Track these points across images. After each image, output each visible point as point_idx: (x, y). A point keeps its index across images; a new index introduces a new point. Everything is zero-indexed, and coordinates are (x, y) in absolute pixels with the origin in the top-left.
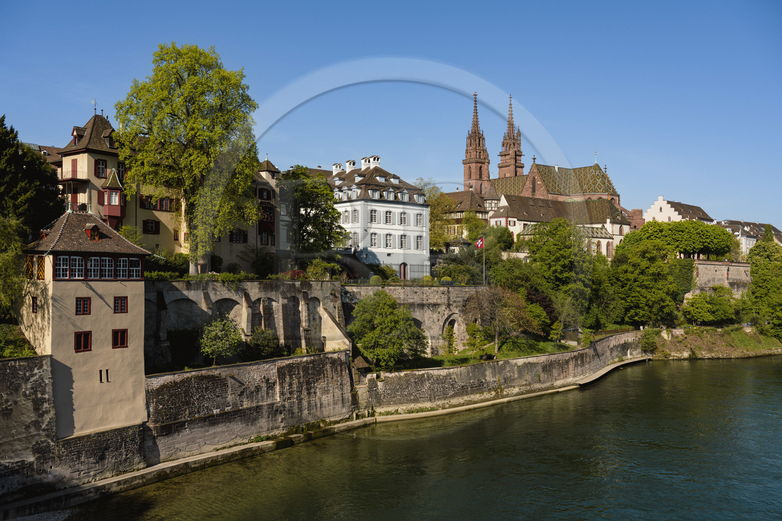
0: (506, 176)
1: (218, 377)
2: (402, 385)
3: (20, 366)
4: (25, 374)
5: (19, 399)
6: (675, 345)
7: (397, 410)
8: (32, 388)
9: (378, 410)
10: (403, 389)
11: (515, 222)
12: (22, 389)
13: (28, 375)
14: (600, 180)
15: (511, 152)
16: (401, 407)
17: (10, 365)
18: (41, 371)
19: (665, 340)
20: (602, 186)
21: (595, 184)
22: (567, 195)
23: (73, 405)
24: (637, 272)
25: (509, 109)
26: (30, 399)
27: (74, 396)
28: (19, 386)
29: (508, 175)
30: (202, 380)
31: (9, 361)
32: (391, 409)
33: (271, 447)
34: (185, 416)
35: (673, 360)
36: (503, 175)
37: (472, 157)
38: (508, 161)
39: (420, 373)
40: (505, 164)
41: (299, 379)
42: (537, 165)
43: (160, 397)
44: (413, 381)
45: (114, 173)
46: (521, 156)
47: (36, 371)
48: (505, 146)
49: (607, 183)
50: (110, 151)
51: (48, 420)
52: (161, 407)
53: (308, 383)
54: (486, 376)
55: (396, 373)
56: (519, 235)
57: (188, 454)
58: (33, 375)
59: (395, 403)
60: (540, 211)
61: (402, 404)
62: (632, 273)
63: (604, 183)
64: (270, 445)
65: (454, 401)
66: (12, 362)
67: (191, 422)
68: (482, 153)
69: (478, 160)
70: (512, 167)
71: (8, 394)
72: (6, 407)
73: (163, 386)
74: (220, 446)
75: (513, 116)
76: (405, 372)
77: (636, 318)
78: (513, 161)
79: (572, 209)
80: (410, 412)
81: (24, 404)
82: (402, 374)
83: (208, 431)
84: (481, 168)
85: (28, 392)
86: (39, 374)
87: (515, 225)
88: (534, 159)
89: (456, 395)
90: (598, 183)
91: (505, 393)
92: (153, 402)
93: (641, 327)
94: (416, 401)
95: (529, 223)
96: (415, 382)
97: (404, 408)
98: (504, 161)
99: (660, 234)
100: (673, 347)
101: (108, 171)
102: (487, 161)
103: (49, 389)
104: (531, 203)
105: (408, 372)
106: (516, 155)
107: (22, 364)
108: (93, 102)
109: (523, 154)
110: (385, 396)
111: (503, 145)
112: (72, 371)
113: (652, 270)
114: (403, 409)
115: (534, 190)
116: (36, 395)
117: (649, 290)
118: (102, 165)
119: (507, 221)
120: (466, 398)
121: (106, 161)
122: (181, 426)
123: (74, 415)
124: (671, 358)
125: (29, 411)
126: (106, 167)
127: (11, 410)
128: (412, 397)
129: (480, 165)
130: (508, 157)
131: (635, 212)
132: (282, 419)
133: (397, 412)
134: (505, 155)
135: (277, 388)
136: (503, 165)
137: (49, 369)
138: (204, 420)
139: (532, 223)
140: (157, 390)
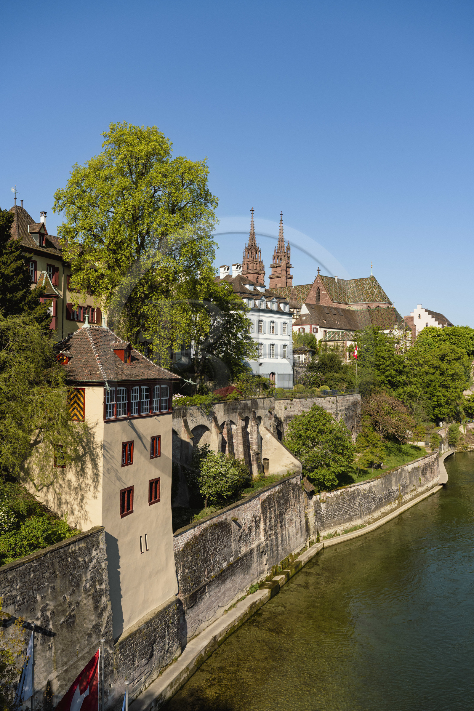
0: (278, 286)
1: (225, 523)
2: (339, 504)
3: (80, 549)
4: (84, 560)
5: (80, 599)
6: (470, 438)
7: (336, 532)
8: (91, 579)
9: (323, 534)
10: (340, 509)
11: (317, 329)
12: (82, 583)
13: (87, 560)
14: (377, 290)
15: (283, 264)
16: (340, 528)
17: (70, 551)
18: (98, 552)
19: (462, 434)
20: (379, 295)
21: (373, 294)
22: (347, 304)
23: (120, 590)
24: (438, 373)
25: (280, 225)
26: (90, 595)
27: (121, 577)
28: (80, 577)
29: (279, 285)
30: (215, 529)
31: (70, 544)
32: (332, 531)
33: (267, 597)
34: (204, 580)
35: (470, 451)
36: (274, 285)
37: (250, 268)
38: (278, 272)
39: (352, 489)
40: (277, 275)
41: (275, 512)
42: (322, 276)
43: (186, 559)
44: (347, 498)
45: (46, 277)
46: (290, 268)
47: (94, 553)
48: (276, 258)
49: (382, 293)
50: (40, 249)
51: (106, 619)
52: (187, 571)
53: (281, 515)
54: (392, 485)
55: (335, 492)
56: (321, 341)
57: (207, 623)
58: (91, 560)
59: (335, 525)
60: (334, 319)
61: (340, 524)
63: (380, 293)
64: (267, 595)
65: (377, 514)
66: (72, 546)
67: (209, 584)
68: (258, 265)
69: (255, 271)
70: (284, 278)
71: (70, 595)
72: (70, 614)
73: (188, 544)
74: (227, 607)
75: (283, 231)
76: (341, 491)
78: (284, 273)
79: (357, 316)
80: (346, 532)
81: (85, 604)
82: (339, 492)
83: (220, 591)
84: (257, 278)
85: (88, 586)
86: (97, 556)
87: (317, 332)
88: (319, 271)
89: (377, 508)
90: (376, 293)
91: (403, 500)
92: (180, 567)
93: (441, 423)
94: (350, 519)
95: (328, 330)
96: (349, 500)
97: (342, 528)
98: (275, 273)
100: (470, 440)
101: (39, 273)
102: (263, 272)
103: (105, 576)
104: (326, 311)
105: (343, 490)
106: (287, 267)
107: (81, 546)
109: (292, 266)
110: (327, 518)
111: (274, 258)
112: (119, 543)
114: (341, 530)
115: (318, 299)
116: (95, 588)
117: (448, 389)
118: (32, 267)
119: (311, 328)
120: (382, 510)
121: (35, 262)
122: (203, 591)
123: (122, 603)
124: (469, 450)
125: (90, 612)
126: (36, 269)
127: (74, 615)
128: (347, 516)
129: (257, 275)
130: (279, 269)
131: (407, 318)
132: (267, 560)
133: (336, 534)
134: (277, 267)
135: (262, 525)
136: (274, 276)
137: (105, 547)
138: (217, 577)
139: (331, 330)
140: (183, 550)
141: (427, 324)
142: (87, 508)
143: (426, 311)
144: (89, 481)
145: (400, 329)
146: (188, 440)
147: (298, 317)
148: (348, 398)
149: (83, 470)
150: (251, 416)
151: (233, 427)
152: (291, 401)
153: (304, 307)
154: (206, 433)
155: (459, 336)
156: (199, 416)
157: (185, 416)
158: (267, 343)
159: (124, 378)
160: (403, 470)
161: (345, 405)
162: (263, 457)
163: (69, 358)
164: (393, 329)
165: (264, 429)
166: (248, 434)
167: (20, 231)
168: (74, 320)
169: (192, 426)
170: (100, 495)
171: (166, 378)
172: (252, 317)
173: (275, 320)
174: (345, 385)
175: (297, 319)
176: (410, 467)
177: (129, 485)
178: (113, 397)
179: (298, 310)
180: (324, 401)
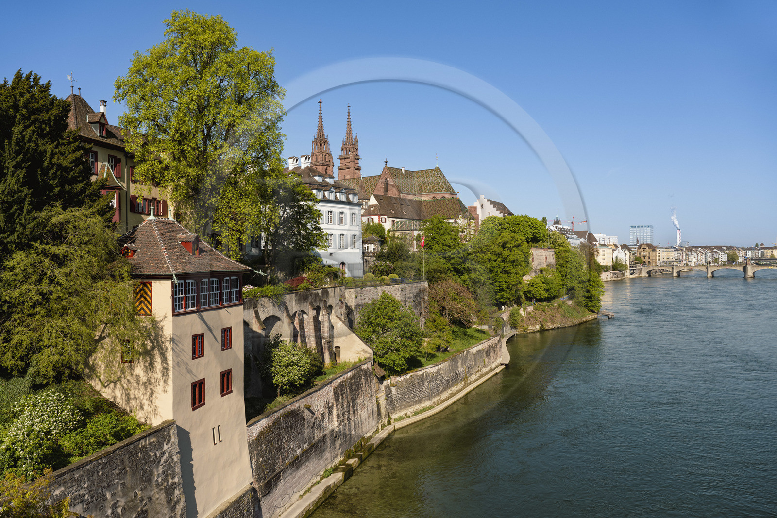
0: (346, 178)
1: (298, 410)
2: (409, 387)
3: (150, 444)
4: (155, 455)
5: (152, 493)
6: (530, 320)
7: (406, 414)
8: (163, 473)
9: (394, 416)
10: (410, 392)
11: (385, 219)
12: (154, 478)
13: (158, 455)
14: (442, 181)
15: (351, 155)
16: (410, 410)
17: (140, 446)
18: (169, 445)
19: (522, 316)
20: (444, 186)
21: (438, 185)
22: (414, 195)
23: (194, 482)
24: (499, 259)
25: (347, 117)
26: (162, 489)
27: (194, 469)
28: (152, 472)
29: (348, 177)
30: (288, 417)
31: (140, 440)
32: (402, 413)
33: (341, 480)
34: (279, 468)
36: (343, 177)
37: (319, 159)
38: (347, 164)
39: (421, 373)
40: (345, 167)
41: (347, 397)
42: (389, 168)
43: (260, 448)
44: (416, 381)
45: (108, 169)
46: (358, 159)
47: (165, 447)
48: (344, 150)
49: (447, 184)
50: (100, 139)
51: (180, 512)
52: (261, 459)
53: (353, 400)
54: (458, 368)
55: (404, 376)
56: (389, 231)
57: (282, 509)
58: (163, 454)
59: (405, 407)
60: (401, 209)
61: (410, 406)
62: (495, 261)
63: (445, 184)
64: (341, 478)
65: (444, 395)
66: (143, 441)
67: (284, 471)
68: (327, 157)
69: (324, 162)
70: (352, 170)
71: (142, 490)
72: (142, 509)
73: (261, 434)
74: (303, 492)
75: (351, 123)
76: (410, 374)
77: (502, 300)
78: (353, 164)
79: (424, 207)
80: (416, 413)
81: (158, 498)
82: (408, 376)
83: (294, 477)
84: (326, 169)
85: (160, 480)
86: (168, 450)
87: (385, 222)
88: (386, 162)
89: (445, 390)
90: (441, 184)
91: (469, 381)
92: (254, 456)
93: (503, 307)
94: (420, 401)
95: (395, 220)
96: (418, 383)
97: (412, 410)
98: (344, 164)
99: (500, 227)
100: (529, 322)
101: (100, 164)
102: (331, 163)
103: (178, 470)
104: (394, 201)
105: (413, 374)
106: (355, 159)
107: (151, 441)
108: (69, 78)
109: (360, 158)
110: (397, 401)
111: (343, 149)
112: (191, 436)
113: (512, 258)
114: (411, 412)
115: (386, 190)
116: (168, 482)
117: (509, 275)
118: (92, 158)
119: (379, 218)
120: (450, 391)
121: (96, 153)
122: (277, 478)
123: (196, 495)
124: (528, 331)
125: (162, 505)
126: (96, 160)
127: (146, 511)
128: (417, 399)
129: (326, 167)
130: (347, 160)
131: (471, 208)
132: (341, 445)
133: (407, 416)
134: (345, 159)
135: (335, 411)
136: (343, 167)
137: (177, 440)
138: (292, 464)
139: (398, 220)
140: (256, 440)
141: (489, 214)
142: (157, 402)
143: (488, 200)
144: (158, 375)
145: (464, 218)
146: (260, 331)
147: (366, 207)
148: (415, 286)
149: (151, 364)
150: (322, 306)
151: (305, 316)
152: (361, 289)
153: (372, 198)
154: (278, 323)
155: (518, 224)
156: (270, 307)
157: (256, 307)
158: (337, 233)
159: (192, 271)
160: (468, 352)
161: (413, 293)
162: (335, 345)
163: (135, 251)
164: (458, 218)
165: (335, 317)
166: (320, 323)
167: (78, 120)
168: (138, 212)
169: (263, 317)
170: (170, 389)
171: (235, 269)
172: (323, 208)
173: (344, 210)
174: (413, 273)
175: (366, 209)
176: (474, 350)
177: (201, 377)
178: (182, 290)
179: (366, 201)
180: (393, 289)
